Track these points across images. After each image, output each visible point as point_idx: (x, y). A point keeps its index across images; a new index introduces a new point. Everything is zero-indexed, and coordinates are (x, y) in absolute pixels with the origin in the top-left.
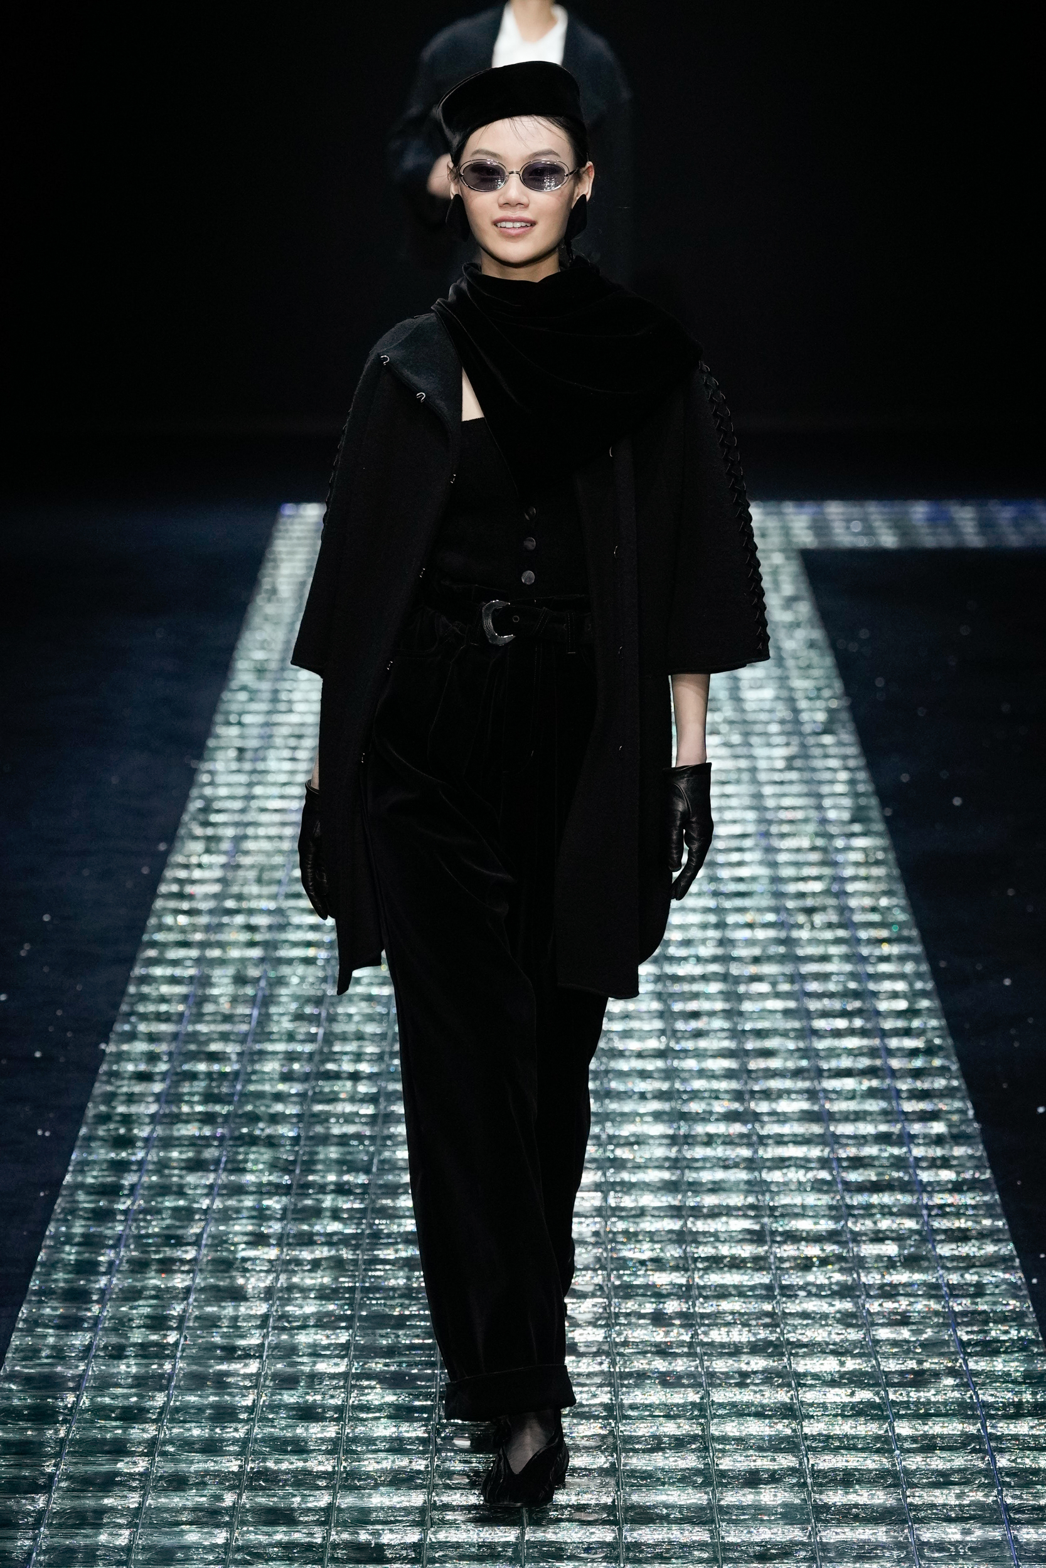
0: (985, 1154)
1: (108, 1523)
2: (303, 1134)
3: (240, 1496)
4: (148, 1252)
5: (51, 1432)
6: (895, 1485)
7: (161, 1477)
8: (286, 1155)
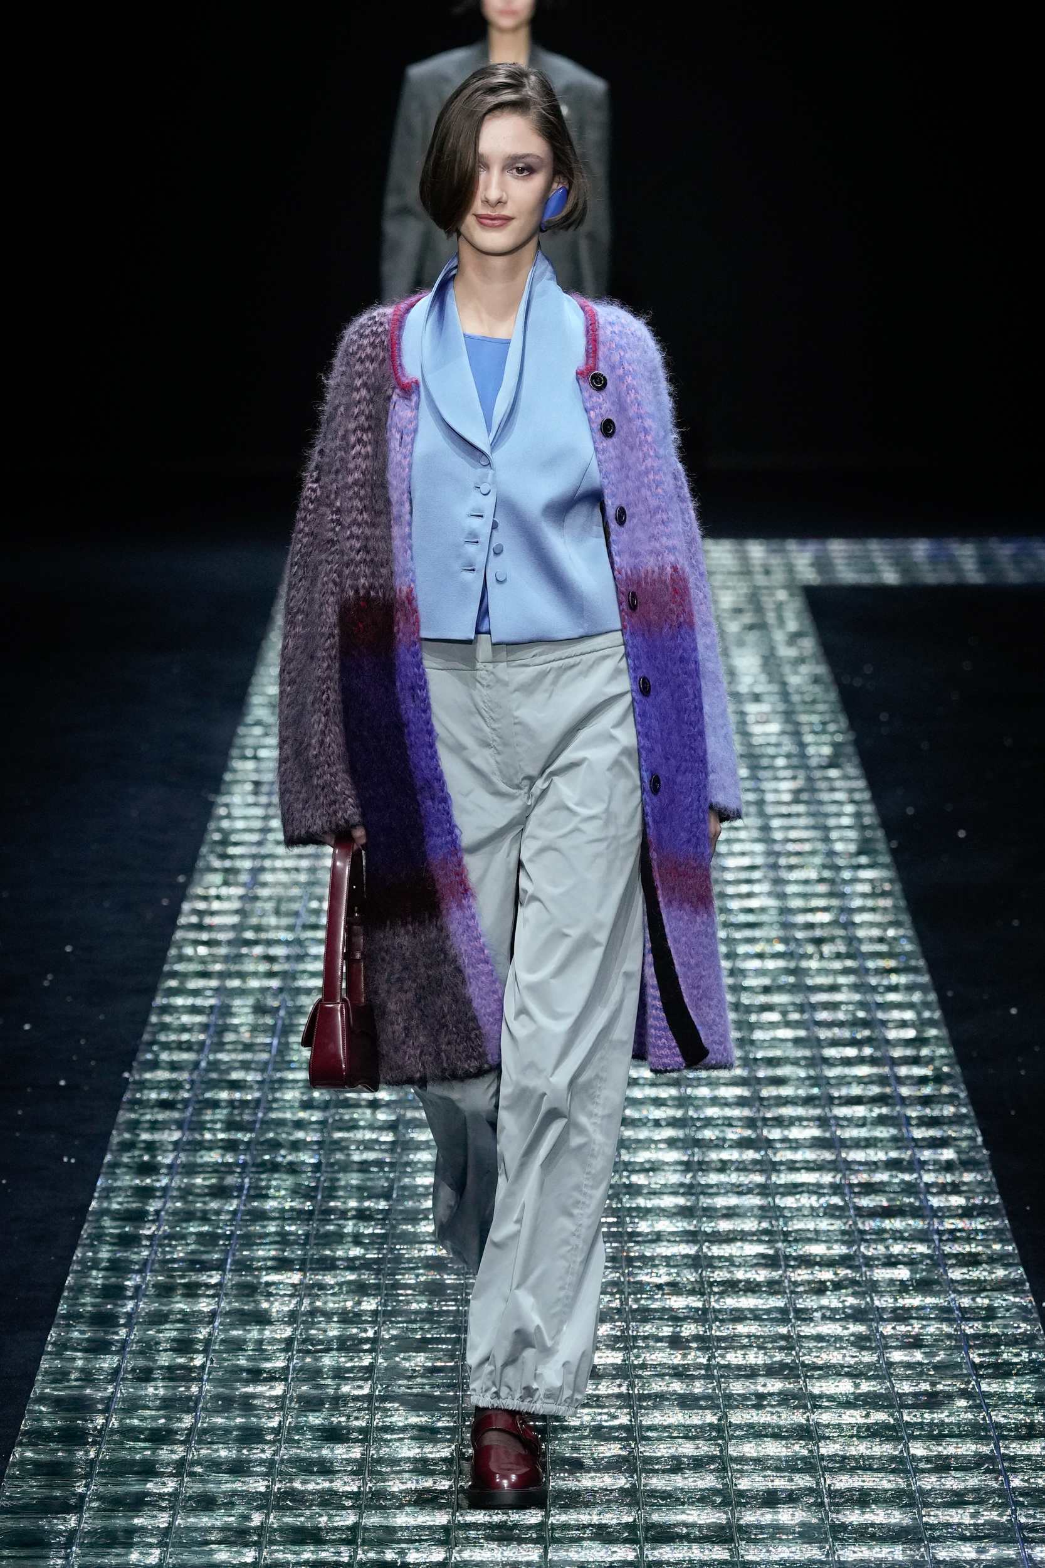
0: (994, 1180)
1: (139, 1542)
2: (323, 1161)
3: (267, 1516)
4: (173, 1277)
5: (81, 1453)
6: (911, 1505)
7: (190, 1498)
8: (307, 1181)
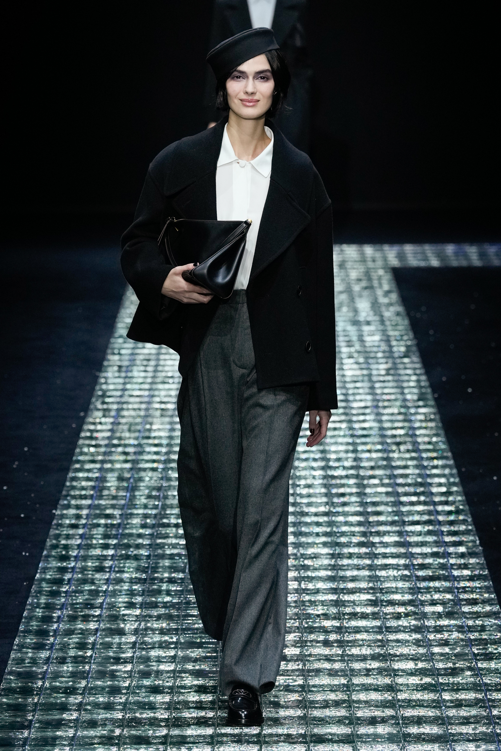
0: (485, 562)
1: (59, 744)
2: (152, 554)
3: (123, 730)
4: (77, 612)
5: (30, 699)
6: (443, 724)
7: (85, 721)
8: (144, 564)
